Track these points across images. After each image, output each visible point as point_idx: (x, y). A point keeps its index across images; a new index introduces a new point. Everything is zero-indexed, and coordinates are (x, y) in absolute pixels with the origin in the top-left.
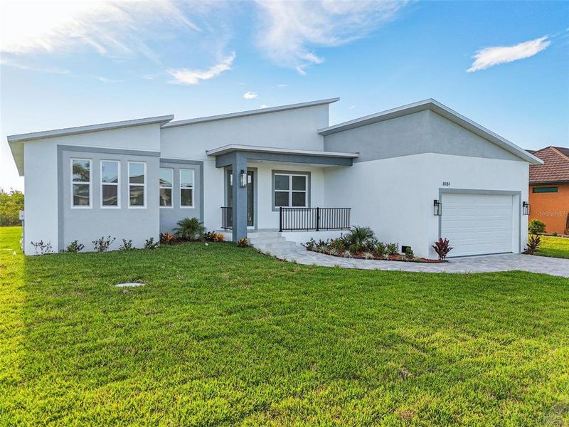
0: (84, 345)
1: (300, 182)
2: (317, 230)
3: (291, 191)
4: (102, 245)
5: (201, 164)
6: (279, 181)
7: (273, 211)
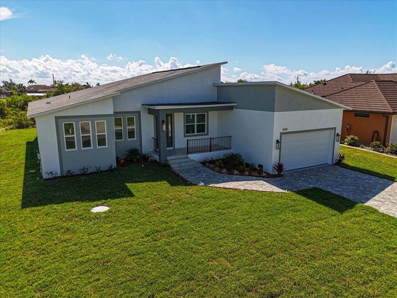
0: (81, 259)
1: (202, 118)
2: (211, 151)
3: (196, 124)
5: (139, 112)
6: (188, 119)
7: (184, 137)
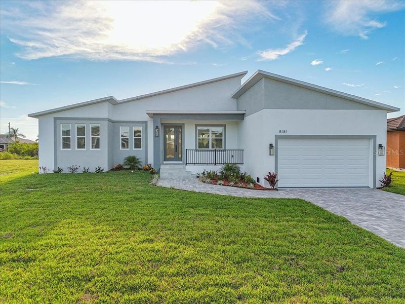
2: (215, 165)
3: (211, 138)
4: (73, 170)
5: (146, 122)
